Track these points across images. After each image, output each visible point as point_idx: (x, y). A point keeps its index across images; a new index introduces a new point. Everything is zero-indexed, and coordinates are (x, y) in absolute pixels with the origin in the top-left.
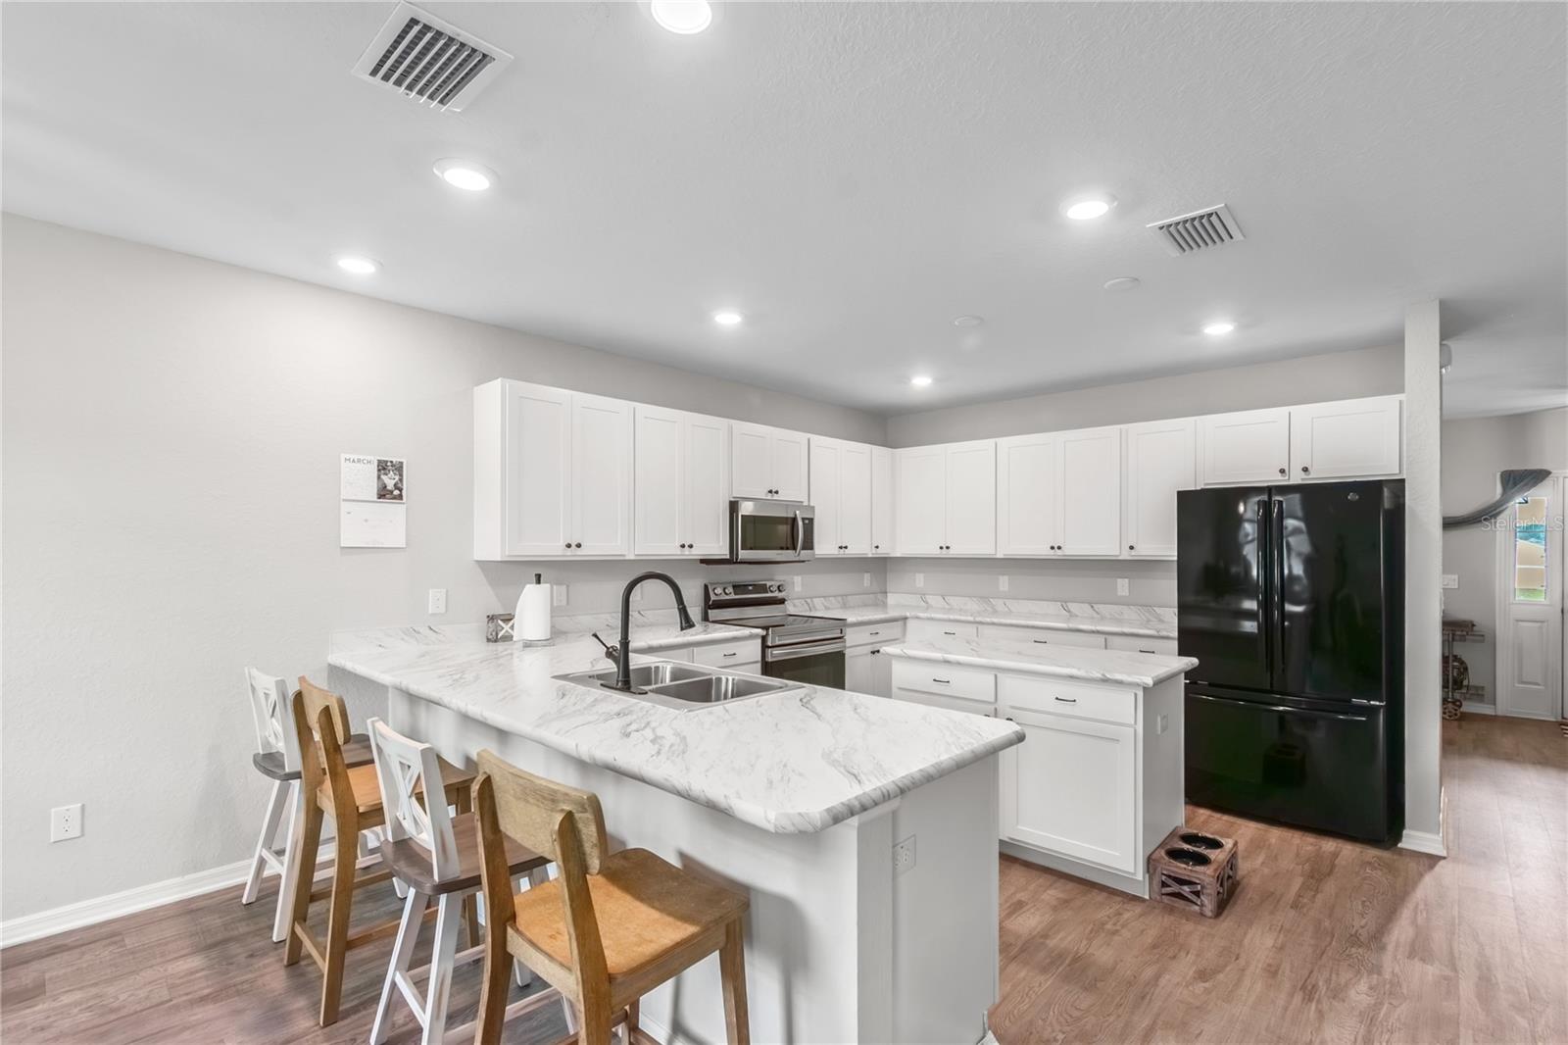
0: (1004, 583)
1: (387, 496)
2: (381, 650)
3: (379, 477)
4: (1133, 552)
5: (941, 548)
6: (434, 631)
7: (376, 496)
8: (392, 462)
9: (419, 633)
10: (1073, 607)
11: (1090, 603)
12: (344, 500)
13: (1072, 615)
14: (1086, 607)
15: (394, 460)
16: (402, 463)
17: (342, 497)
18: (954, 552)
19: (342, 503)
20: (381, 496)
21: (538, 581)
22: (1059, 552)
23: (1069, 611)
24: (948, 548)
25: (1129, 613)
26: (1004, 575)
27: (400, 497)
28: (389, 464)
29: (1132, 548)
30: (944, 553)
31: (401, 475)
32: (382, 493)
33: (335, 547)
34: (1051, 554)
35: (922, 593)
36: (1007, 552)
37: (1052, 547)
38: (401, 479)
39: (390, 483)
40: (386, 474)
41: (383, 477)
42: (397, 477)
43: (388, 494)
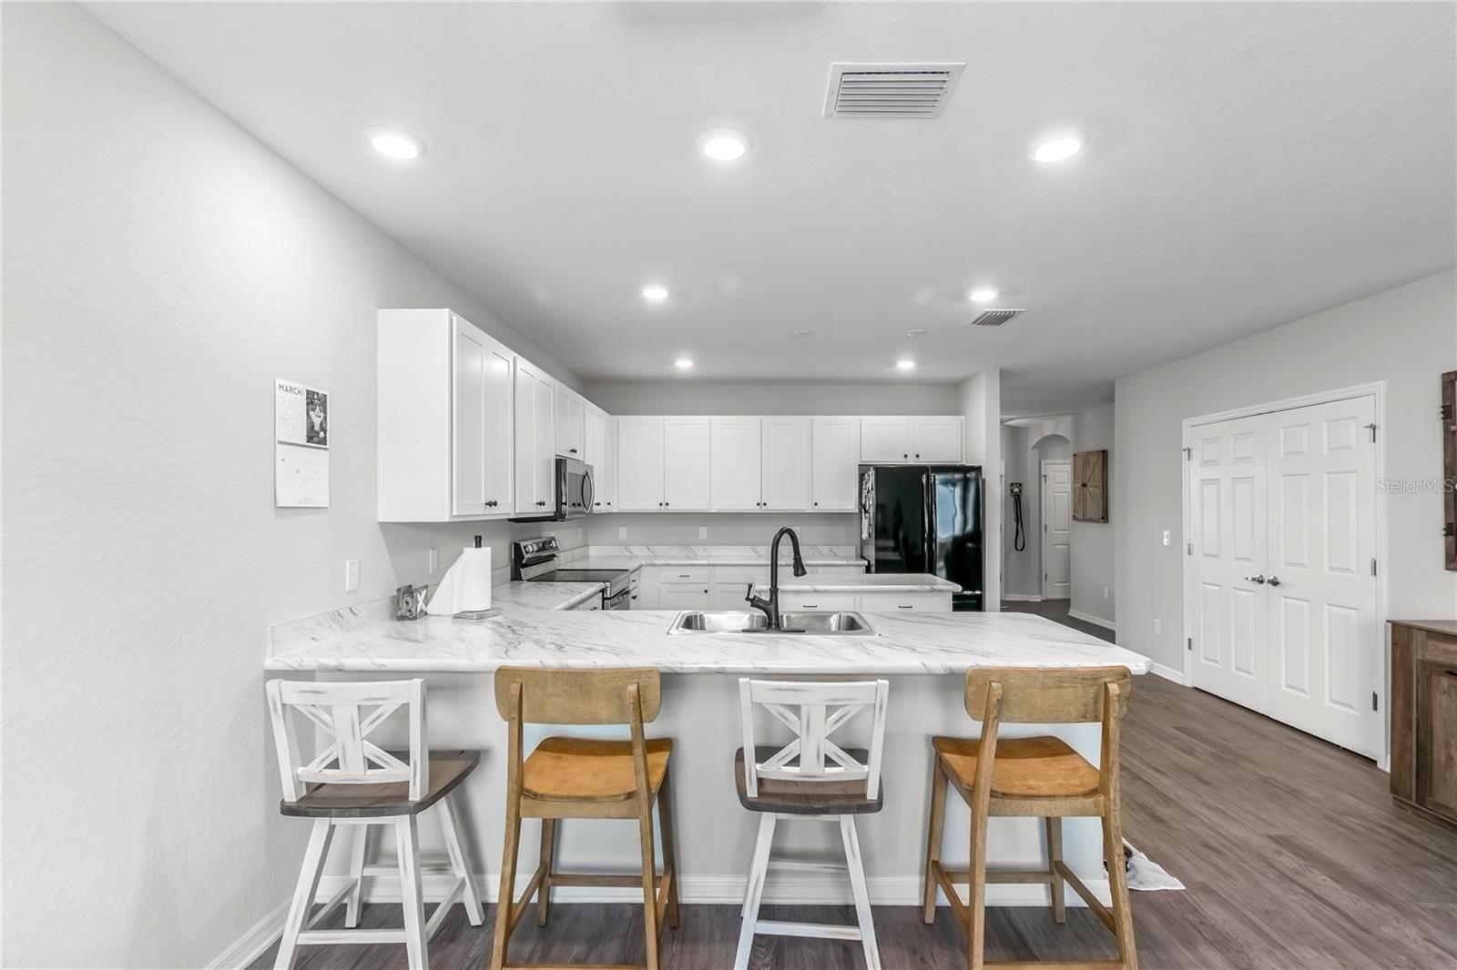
0: (703, 532)
1: (315, 439)
2: (315, 644)
3: (308, 413)
4: (816, 507)
5: (661, 504)
6: (354, 614)
7: (305, 439)
8: (318, 394)
9: (342, 617)
10: (761, 549)
12: (280, 442)
15: (320, 392)
16: (325, 396)
17: (278, 439)
18: (672, 508)
19: (279, 446)
20: (310, 439)
21: (478, 544)
22: (764, 507)
23: (757, 552)
24: (667, 504)
26: (703, 526)
27: (324, 441)
28: (316, 397)
29: (816, 504)
30: (663, 509)
31: (325, 413)
32: (311, 435)
33: (273, 506)
34: (757, 509)
35: (625, 544)
36: (720, 508)
37: (758, 504)
38: (325, 418)
39: (317, 422)
40: (313, 410)
41: (311, 413)
42: (322, 415)
43: (315, 436)
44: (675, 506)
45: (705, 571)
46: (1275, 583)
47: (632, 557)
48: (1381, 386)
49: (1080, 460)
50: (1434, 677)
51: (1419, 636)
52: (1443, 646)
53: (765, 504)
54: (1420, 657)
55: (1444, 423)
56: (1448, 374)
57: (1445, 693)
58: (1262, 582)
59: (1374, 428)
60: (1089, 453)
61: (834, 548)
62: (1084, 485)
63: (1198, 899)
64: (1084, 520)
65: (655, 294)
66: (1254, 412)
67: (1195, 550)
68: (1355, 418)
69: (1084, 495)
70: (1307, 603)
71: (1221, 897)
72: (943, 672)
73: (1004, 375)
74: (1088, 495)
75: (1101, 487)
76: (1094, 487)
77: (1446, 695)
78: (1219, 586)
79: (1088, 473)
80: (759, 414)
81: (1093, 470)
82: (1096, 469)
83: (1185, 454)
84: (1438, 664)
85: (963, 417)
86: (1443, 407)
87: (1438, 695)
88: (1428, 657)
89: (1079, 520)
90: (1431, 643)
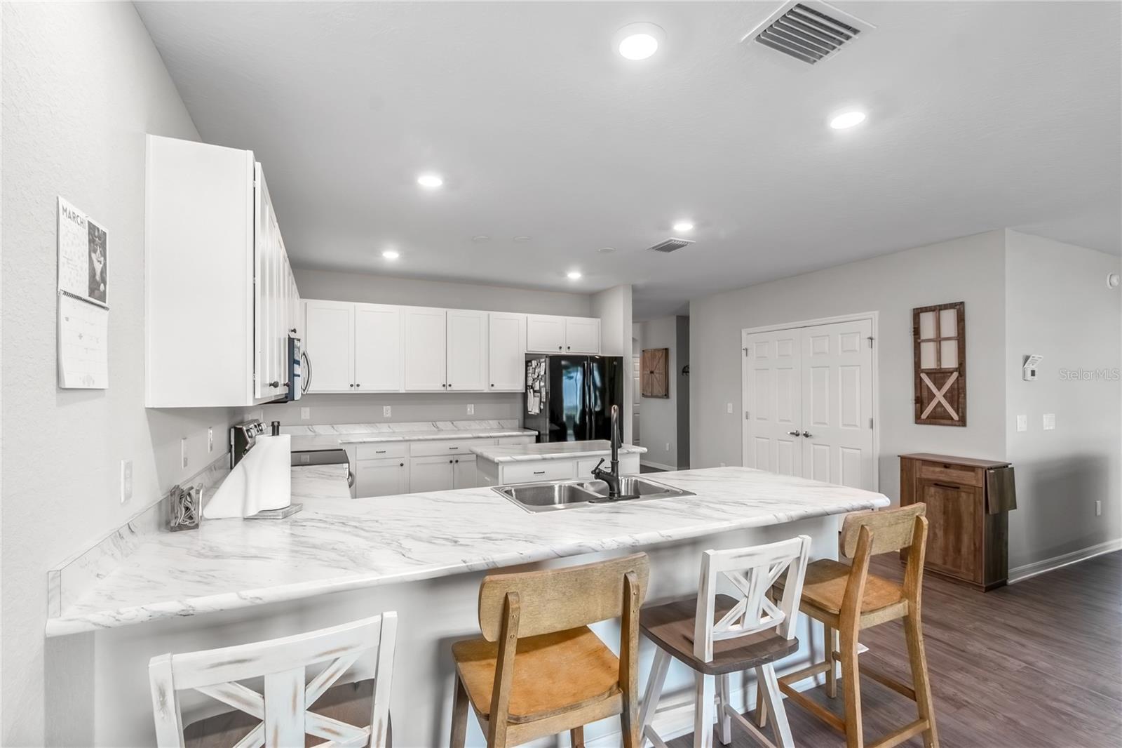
1: (96, 292)
3: (90, 255)
4: (493, 388)
5: (352, 386)
6: (132, 531)
7: (87, 291)
8: (98, 230)
9: (123, 538)
10: (440, 424)
11: (451, 421)
12: (63, 292)
13: (440, 430)
14: (449, 423)
15: (100, 229)
16: (105, 235)
17: (61, 286)
18: (361, 390)
19: (64, 298)
20: (92, 292)
22: (449, 388)
23: (438, 428)
24: (358, 385)
25: (475, 425)
26: (387, 405)
27: (104, 298)
28: (97, 234)
29: (492, 385)
30: (354, 390)
31: (105, 259)
32: (92, 286)
33: (55, 387)
34: (442, 390)
35: (309, 424)
36: (409, 389)
37: (444, 386)
38: (105, 264)
39: (98, 267)
40: (95, 252)
41: (93, 255)
42: (102, 259)
43: (97, 289)
44: (368, 387)
45: (403, 446)
46: (806, 435)
47: (316, 435)
48: (875, 314)
49: (648, 355)
50: (926, 487)
51: (918, 464)
52: (932, 469)
53: (450, 385)
54: (918, 476)
55: (914, 338)
56: (917, 309)
57: (932, 496)
58: (798, 435)
59: (871, 339)
60: (655, 350)
61: (501, 422)
62: (652, 372)
63: (879, 654)
64: (652, 396)
65: (430, 182)
66: (792, 327)
67: (750, 416)
68: (860, 333)
69: (652, 380)
70: (828, 447)
71: (889, 650)
72: (787, 521)
73: (635, 290)
74: (655, 380)
75: (664, 373)
76: (659, 373)
77: (933, 498)
78: (768, 439)
79: (655, 363)
80: (444, 307)
81: (659, 362)
82: (661, 361)
83: (744, 353)
84: (929, 480)
85: (599, 320)
86: (914, 328)
87: (928, 498)
88: (923, 476)
89: (647, 396)
90: (924, 468)
